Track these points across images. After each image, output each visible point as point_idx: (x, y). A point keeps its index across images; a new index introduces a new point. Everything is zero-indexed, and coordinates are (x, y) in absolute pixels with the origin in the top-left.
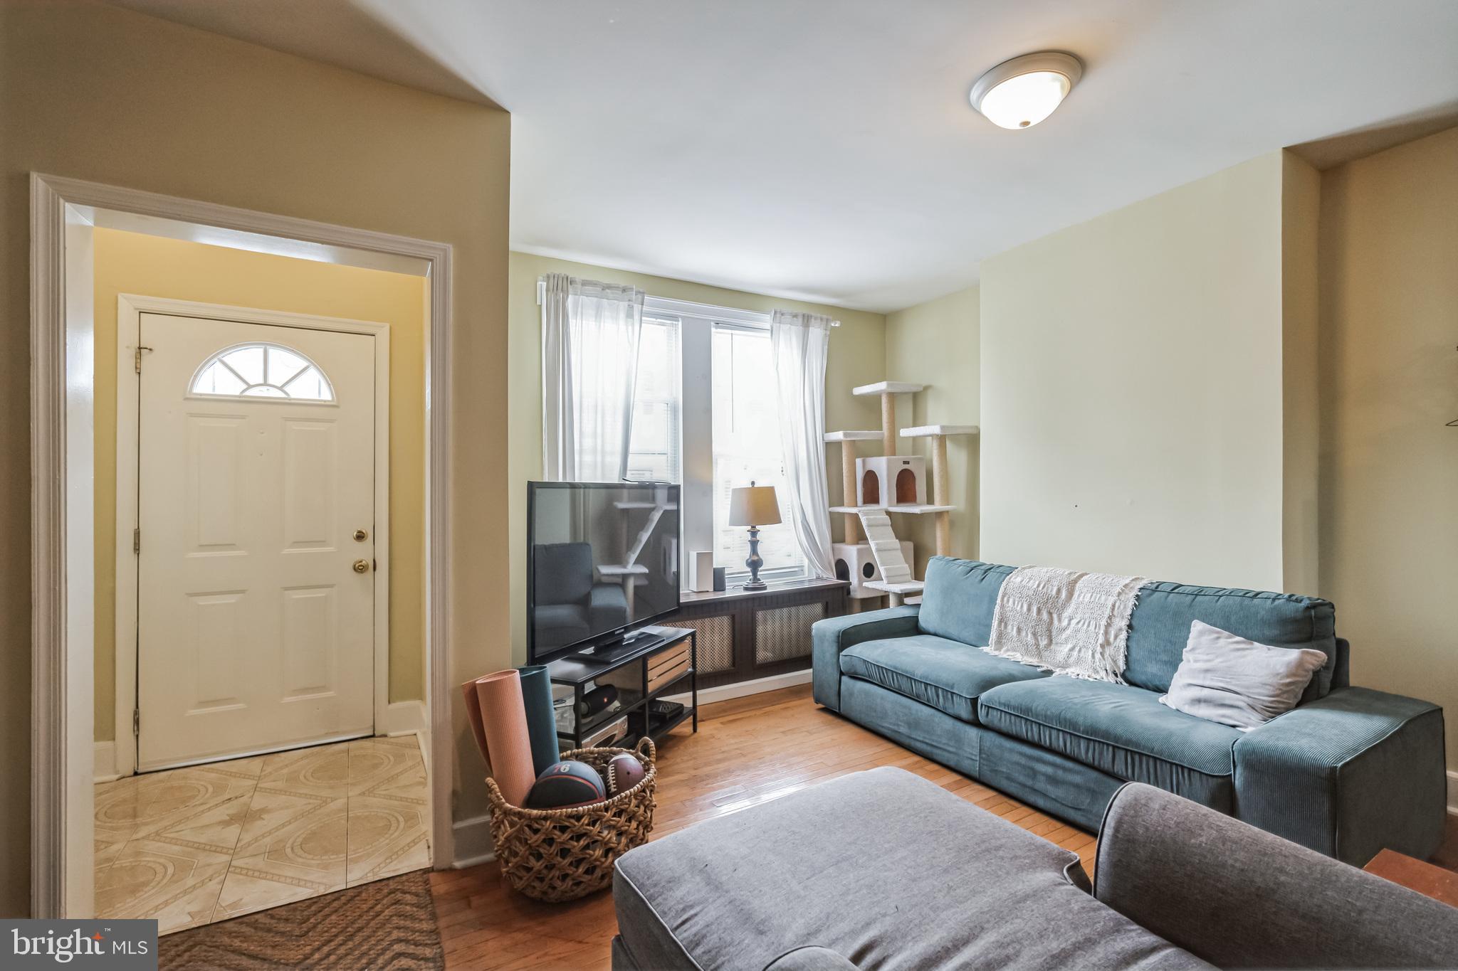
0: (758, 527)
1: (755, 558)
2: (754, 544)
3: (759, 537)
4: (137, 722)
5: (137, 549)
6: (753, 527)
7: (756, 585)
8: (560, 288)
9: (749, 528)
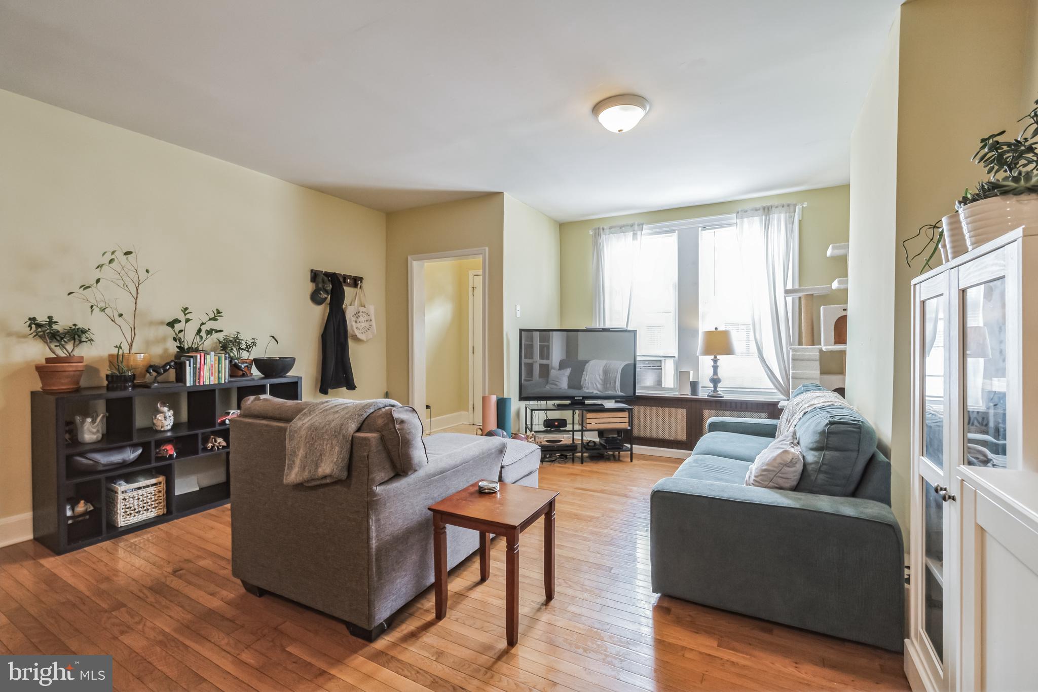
0: (718, 357)
1: (715, 377)
2: (715, 368)
3: (718, 364)
4: (474, 408)
5: (473, 353)
6: (715, 357)
7: (715, 394)
8: (597, 234)
9: (712, 357)
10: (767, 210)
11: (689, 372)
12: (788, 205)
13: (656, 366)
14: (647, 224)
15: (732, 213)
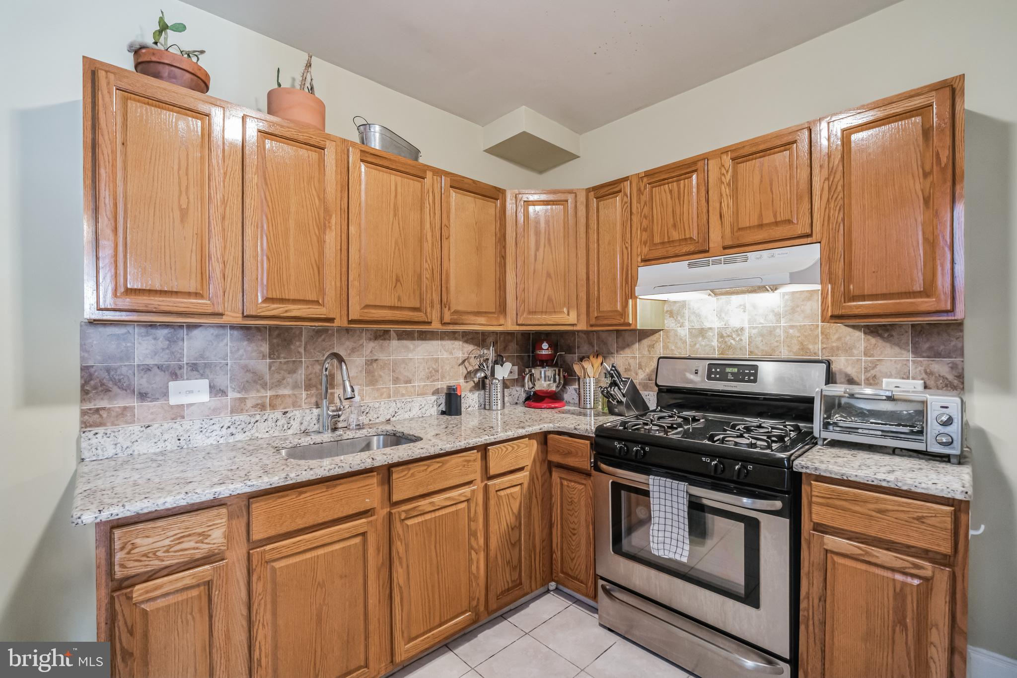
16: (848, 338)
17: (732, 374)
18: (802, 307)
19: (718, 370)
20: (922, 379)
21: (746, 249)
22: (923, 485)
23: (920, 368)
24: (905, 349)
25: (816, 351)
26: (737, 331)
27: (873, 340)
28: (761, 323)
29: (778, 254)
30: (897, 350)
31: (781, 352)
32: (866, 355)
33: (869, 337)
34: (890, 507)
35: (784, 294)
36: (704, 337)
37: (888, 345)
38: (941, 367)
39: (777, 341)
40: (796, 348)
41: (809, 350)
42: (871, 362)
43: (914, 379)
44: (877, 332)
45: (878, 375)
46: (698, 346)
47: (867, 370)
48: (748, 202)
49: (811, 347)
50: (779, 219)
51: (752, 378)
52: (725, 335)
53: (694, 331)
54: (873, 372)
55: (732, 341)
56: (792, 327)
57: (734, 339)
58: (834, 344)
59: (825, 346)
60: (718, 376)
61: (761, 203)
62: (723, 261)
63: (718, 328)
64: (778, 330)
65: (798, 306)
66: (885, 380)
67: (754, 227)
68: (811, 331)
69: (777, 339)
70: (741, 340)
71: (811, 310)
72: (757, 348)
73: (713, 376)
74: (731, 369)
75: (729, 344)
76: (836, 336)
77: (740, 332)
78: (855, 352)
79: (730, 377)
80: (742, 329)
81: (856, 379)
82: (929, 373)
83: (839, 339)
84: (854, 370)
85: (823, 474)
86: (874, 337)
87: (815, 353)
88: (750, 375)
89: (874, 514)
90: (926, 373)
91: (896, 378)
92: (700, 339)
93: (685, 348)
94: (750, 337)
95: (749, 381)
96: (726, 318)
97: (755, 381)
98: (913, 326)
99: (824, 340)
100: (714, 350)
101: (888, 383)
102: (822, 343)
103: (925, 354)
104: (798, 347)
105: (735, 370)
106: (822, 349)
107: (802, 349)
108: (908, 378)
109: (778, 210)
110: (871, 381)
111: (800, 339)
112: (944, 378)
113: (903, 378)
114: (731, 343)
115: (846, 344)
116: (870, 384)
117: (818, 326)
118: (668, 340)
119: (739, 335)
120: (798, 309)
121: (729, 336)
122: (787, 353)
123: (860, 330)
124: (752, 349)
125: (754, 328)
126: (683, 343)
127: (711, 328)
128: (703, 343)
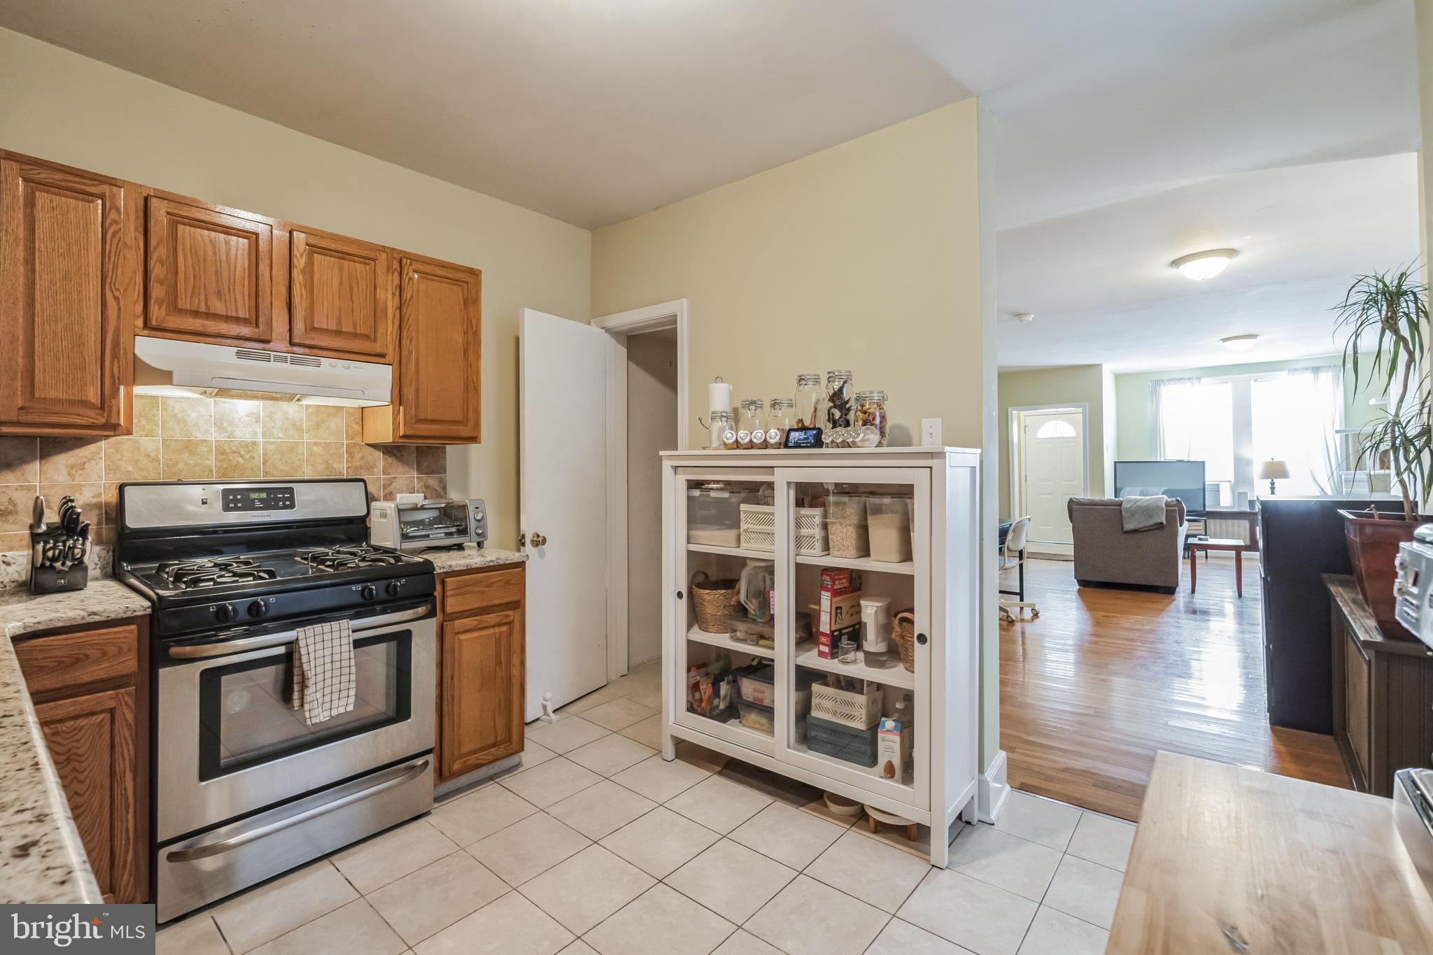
0: (1275, 480)
2: (1273, 489)
3: (1275, 486)
6: (1272, 480)
8: (1157, 384)
9: (1270, 480)
10: (1316, 370)
11: (1247, 493)
12: (1335, 366)
13: (1216, 489)
14: (1205, 377)
15: (1285, 370)
16: (370, 457)
17: (261, 500)
18: (328, 423)
19: (239, 497)
20: (423, 493)
21: (320, 352)
22: (510, 558)
23: (422, 483)
24: (411, 468)
25: (341, 470)
26: (247, 446)
27: (390, 460)
28: (279, 438)
29: (355, 367)
30: (406, 468)
31: (304, 472)
32: (384, 473)
33: (386, 456)
34: (493, 580)
35: (308, 407)
36: (192, 453)
37: (400, 464)
38: (433, 481)
39: (299, 460)
40: (321, 467)
41: (335, 469)
42: (388, 479)
43: (417, 493)
44: (393, 452)
45: (394, 491)
46: (180, 466)
47: (385, 487)
48: (325, 303)
49: (335, 466)
50: (358, 332)
51: (288, 503)
52: (228, 450)
53: (173, 443)
54: (390, 489)
55: (240, 459)
56: (316, 444)
57: (242, 456)
58: (358, 463)
59: (350, 465)
60: (239, 505)
61: (340, 309)
62: (289, 360)
63: (216, 441)
64: (301, 447)
65: (323, 422)
66: (398, 496)
67: (332, 331)
68: (337, 449)
69: (299, 457)
70: (253, 458)
71: (337, 427)
72: (275, 467)
73: (232, 505)
74: (257, 494)
75: (235, 462)
76: (360, 455)
77: (251, 448)
78: (376, 470)
79: (257, 504)
80: (254, 443)
81: (376, 496)
82: (427, 487)
83: (362, 458)
84: (375, 488)
85: (455, 569)
86: (390, 457)
87: (340, 473)
88: (284, 499)
89: (485, 589)
90: (425, 487)
91: (406, 493)
92: (186, 455)
93: (156, 469)
94: (265, 454)
95: (285, 507)
96: (229, 429)
97: (292, 506)
98: (417, 447)
99: (349, 459)
100: (211, 471)
101: (401, 498)
102: (347, 462)
103: (424, 472)
104: (323, 466)
105: (264, 495)
106: (347, 469)
107: (327, 468)
108: (414, 493)
109: (358, 321)
110: (389, 497)
111: (325, 457)
112: (436, 490)
113: (411, 493)
114: (238, 462)
115: (368, 463)
116: (388, 500)
117: (343, 444)
118: (119, 457)
119: (249, 452)
120: (323, 425)
121: (234, 452)
122: (311, 472)
123: (380, 450)
124: (268, 469)
125: (270, 443)
126: (151, 462)
127: (205, 441)
128: (191, 462)
